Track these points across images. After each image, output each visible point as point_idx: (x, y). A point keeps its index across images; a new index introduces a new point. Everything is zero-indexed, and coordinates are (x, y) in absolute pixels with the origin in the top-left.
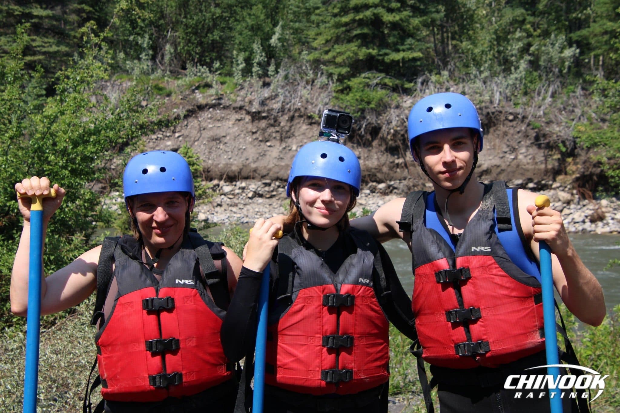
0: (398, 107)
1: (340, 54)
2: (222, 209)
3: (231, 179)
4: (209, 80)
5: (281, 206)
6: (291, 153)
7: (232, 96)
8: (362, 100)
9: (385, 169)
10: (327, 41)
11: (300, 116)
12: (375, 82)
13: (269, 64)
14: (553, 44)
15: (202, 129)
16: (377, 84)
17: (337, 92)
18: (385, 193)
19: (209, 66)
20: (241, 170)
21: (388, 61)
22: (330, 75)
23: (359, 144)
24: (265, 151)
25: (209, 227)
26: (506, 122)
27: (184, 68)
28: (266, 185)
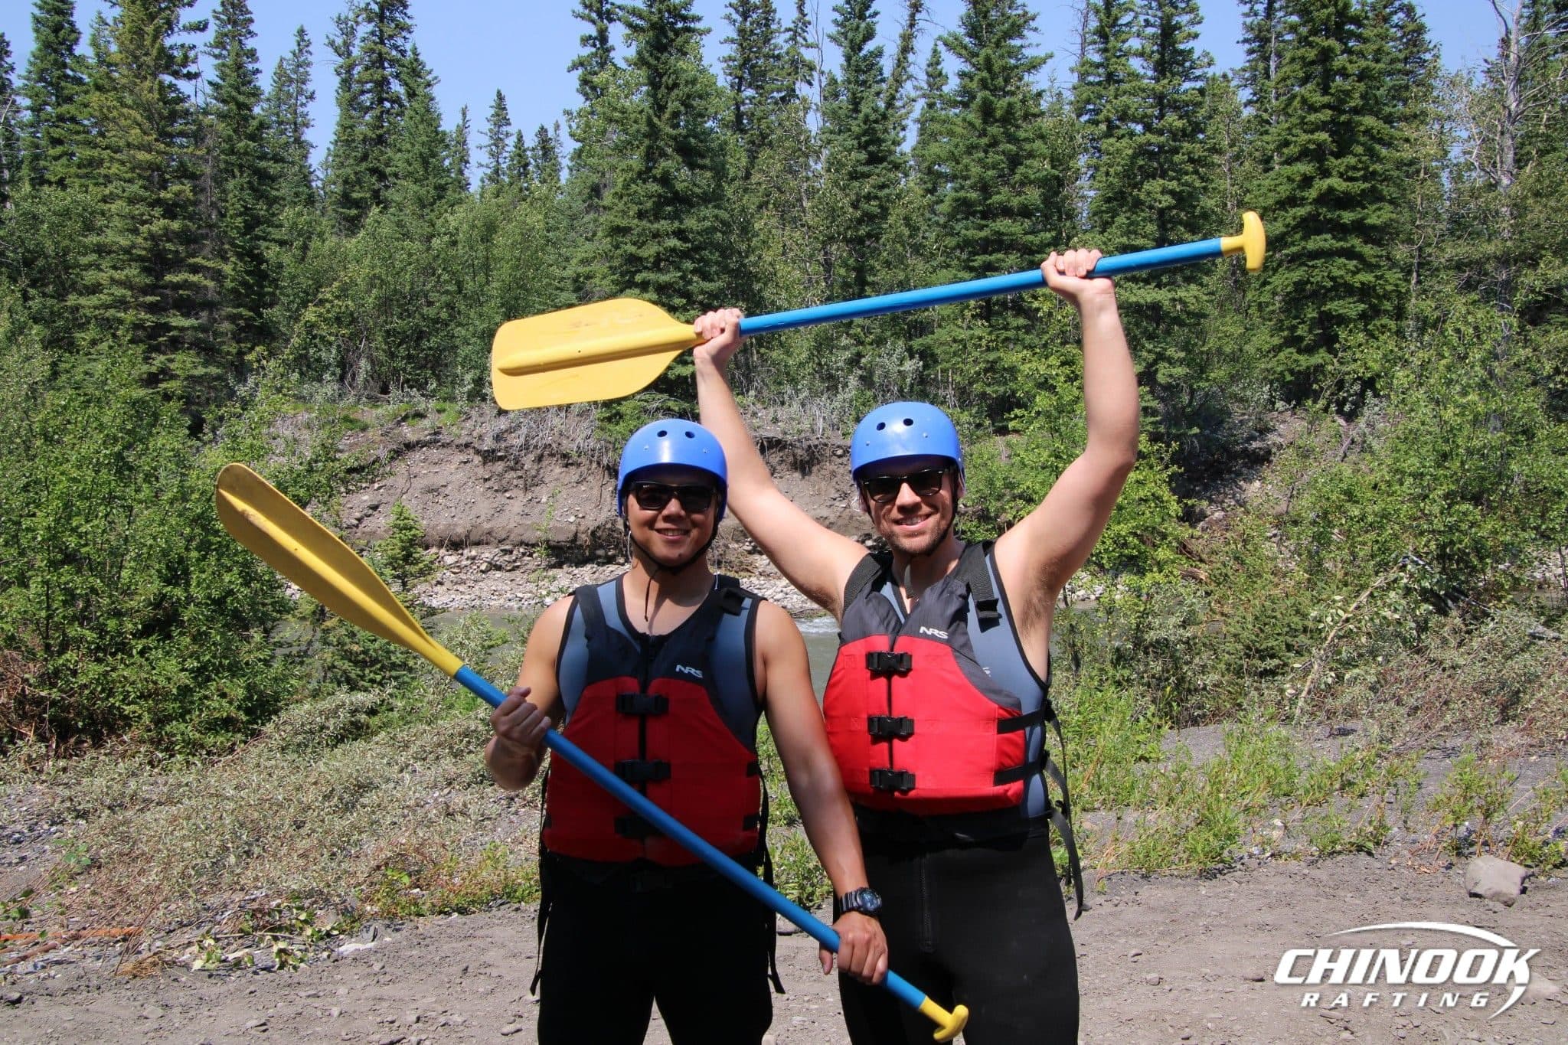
2: (444, 588)
3: (456, 545)
4: (421, 407)
5: (528, 581)
6: (540, 507)
7: (454, 428)
11: (552, 455)
12: (655, 405)
14: (890, 354)
15: (412, 477)
16: (658, 409)
17: (603, 420)
19: (421, 386)
20: (469, 532)
21: (672, 377)
24: (503, 505)
25: (434, 614)
26: (834, 458)
27: (385, 390)
28: (506, 552)
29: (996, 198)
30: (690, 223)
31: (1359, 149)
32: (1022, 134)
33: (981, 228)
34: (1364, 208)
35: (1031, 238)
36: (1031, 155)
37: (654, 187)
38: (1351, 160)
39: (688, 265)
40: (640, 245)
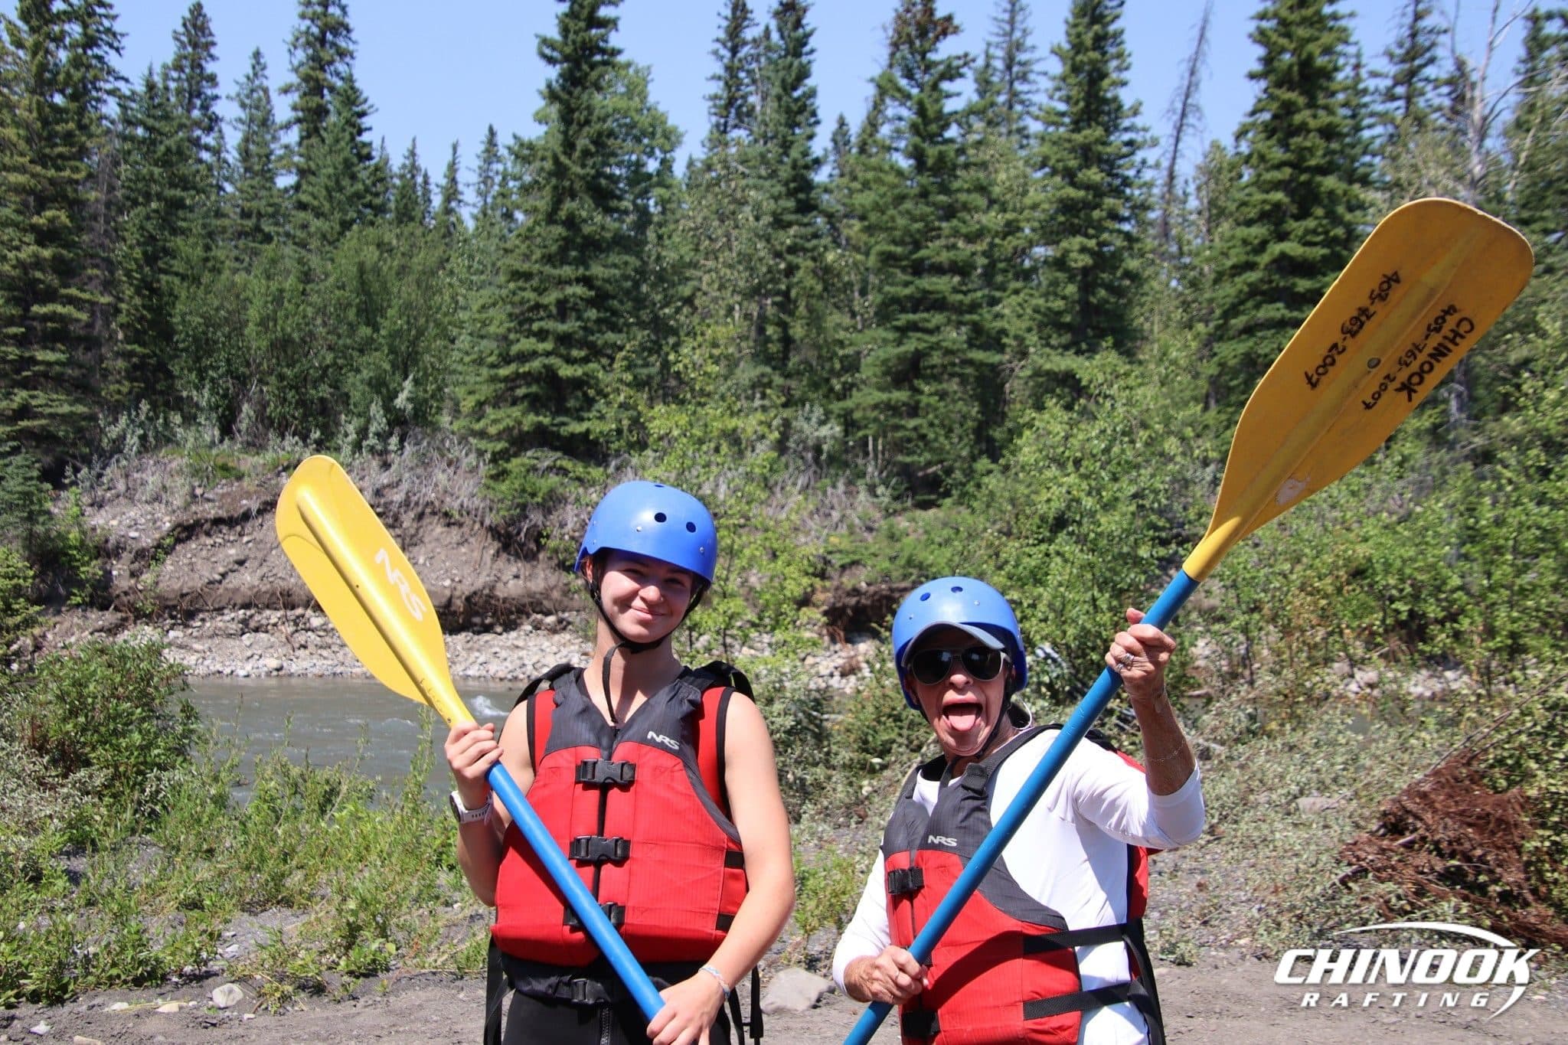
0: (577, 500)
1: (495, 422)
8: (524, 491)
9: (556, 594)
10: (480, 404)
11: (434, 513)
12: (546, 464)
13: (391, 434)
14: (808, 419)
16: (550, 469)
17: (492, 477)
18: (554, 631)
19: (305, 438)
21: (566, 434)
22: (481, 453)
23: (517, 556)
29: (923, 253)
30: (597, 270)
31: (1319, 212)
32: (956, 185)
33: (906, 284)
34: (1324, 275)
35: (960, 297)
36: (965, 207)
37: (558, 230)
38: (1311, 223)
39: (592, 314)
40: (540, 291)
